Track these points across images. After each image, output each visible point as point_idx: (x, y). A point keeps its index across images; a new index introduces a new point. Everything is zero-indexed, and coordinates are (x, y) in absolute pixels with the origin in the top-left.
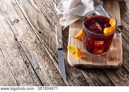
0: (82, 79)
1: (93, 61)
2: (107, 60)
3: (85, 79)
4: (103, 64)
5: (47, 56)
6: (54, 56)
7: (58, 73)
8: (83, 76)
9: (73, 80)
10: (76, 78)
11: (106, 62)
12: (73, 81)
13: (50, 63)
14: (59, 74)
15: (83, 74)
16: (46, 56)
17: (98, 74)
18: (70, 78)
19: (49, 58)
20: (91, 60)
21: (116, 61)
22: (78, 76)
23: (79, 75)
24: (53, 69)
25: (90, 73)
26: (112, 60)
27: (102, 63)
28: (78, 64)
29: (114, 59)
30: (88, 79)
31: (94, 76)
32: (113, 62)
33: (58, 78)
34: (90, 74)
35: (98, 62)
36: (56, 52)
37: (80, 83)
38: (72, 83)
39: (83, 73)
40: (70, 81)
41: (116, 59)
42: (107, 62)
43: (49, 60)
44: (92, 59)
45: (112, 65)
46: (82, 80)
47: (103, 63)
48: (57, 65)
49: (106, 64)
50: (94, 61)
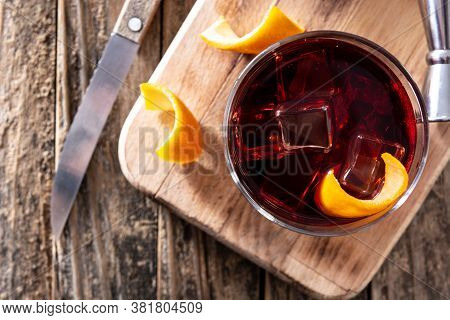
0: (136, 257)
1: (230, 211)
2: (299, 244)
3: (155, 263)
4: (268, 254)
5: (47, 41)
6: (77, 56)
7: (45, 169)
8: (155, 242)
9: (90, 247)
10: (115, 239)
11: (288, 252)
12: (93, 251)
13: (37, 90)
14: (47, 177)
15: (161, 233)
16: (42, 37)
17: (225, 269)
18: (88, 228)
19: (47, 56)
20: (226, 200)
21: (340, 267)
22: (129, 232)
23: (141, 227)
24: (35, 136)
25: (192, 244)
26: (322, 253)
27: (268, 243)
28: (154, 192)
29: (336, 255)
30: (164, 272)
31: (203, 269)
32: (318, 270)
33: (34, 199)
34: (188, 249)
35: (252, 232)
36: (100, 34)
37: (119, 276)
38: (78, 258)
39: (164, 227)
40: (71, 247)
41: (346, 257)
42: (294, 252)
43: (40, 71)
44: (230, 200)
45: (303, 282)
46: (134, 265)
47: (273, 249)
48: (62, 124)
49: (284, 260)
50: (234, 217)
